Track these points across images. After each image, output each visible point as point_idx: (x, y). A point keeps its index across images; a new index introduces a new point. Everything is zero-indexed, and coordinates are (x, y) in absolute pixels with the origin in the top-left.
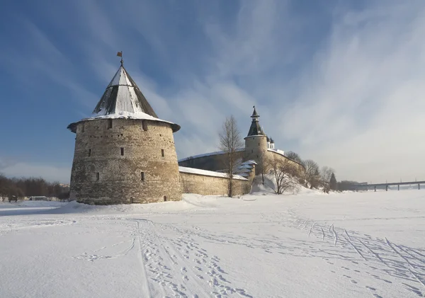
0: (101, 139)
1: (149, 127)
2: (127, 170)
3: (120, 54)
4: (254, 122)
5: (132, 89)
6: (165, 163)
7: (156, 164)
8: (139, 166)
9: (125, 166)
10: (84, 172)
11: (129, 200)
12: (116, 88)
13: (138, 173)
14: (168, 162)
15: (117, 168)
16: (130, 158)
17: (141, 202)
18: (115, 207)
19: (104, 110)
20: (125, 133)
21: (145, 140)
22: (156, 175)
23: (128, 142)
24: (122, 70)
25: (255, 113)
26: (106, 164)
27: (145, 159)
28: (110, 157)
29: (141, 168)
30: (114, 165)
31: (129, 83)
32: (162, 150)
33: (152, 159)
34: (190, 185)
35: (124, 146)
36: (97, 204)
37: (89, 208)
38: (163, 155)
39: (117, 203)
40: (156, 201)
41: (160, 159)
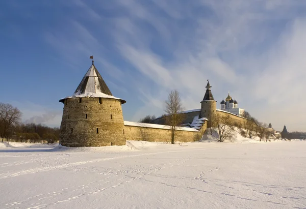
0: (75, 109)
1: (103, 102)
2: (88, 127)
3: (91, 57)
4: (208, 91)
5: (96, 79)
6: (113, 123)
7: (107, 123)
8: (96, 124)
9: (88, 125)
10: (65, 128)
11: (89, 144)
12: (87, 78)
13: (95, 129)
14: (115, 122)
15: (83, 126)
16: (91, 120)
17: (96, 146)
18: (80, 148)
19: (79, 91)
20: (89, 106)
21: (100, 109)
22: (106, 130)
23: (90, 111)
24: (93, 67)
25: (208, 84)
26: (77, 123)
27: (100, 121)
28: (79, 119)
29: (97, 126)
30: (81, 124)
31: (96, 75)
32: (111, 115)
33: (104, 120)
34: (147, 135)
35: (87, 113)
36: (71, 146)
37: (67, 149)
38: (112, 118)
39: (81, 146)
40: (105, 146)
41: (110, 121)
